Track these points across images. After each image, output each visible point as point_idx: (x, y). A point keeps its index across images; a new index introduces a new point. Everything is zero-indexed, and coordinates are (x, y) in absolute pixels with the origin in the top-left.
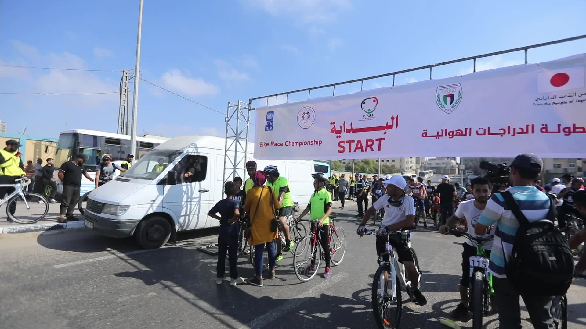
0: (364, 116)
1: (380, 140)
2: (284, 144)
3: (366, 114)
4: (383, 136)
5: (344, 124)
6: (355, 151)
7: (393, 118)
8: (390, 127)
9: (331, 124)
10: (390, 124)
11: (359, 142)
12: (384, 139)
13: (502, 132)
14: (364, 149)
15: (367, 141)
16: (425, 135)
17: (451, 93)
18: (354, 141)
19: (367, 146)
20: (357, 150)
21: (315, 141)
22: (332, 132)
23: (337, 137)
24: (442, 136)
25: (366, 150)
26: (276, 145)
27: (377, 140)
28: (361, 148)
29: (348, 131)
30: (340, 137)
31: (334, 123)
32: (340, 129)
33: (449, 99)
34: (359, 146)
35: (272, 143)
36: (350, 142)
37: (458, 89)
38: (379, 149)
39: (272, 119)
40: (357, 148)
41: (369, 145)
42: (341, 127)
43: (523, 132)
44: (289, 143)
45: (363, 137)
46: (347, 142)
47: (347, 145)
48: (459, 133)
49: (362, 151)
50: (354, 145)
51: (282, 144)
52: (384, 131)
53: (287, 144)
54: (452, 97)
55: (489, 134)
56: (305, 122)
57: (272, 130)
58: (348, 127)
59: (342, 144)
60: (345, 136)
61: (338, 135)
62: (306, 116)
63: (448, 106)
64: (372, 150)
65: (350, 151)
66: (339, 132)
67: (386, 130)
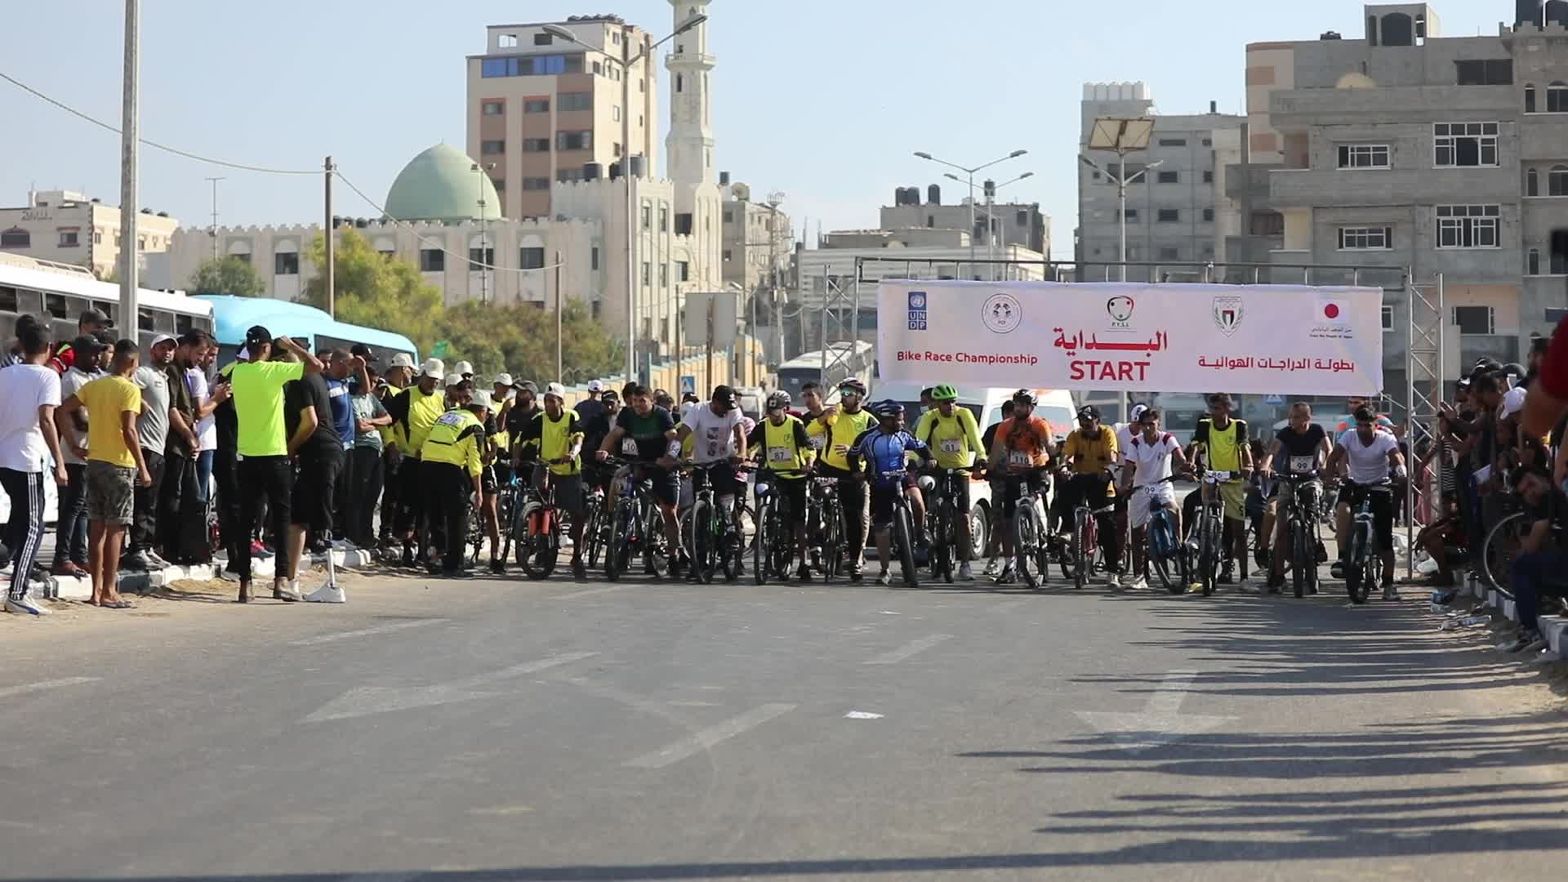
0: (1114, 324)
1: (1142, 365)
2: (954, 357)
3: (1117, 321)
4: (1147, 360)
5: (1081, 334)
6: (1101, 378)
7: (1159, 335)
8: (1156, 347)
9: (1056, 330)
10: (1155, 342)
11: (1108, 364)
12: (1148, 364)
13: (1282, 365)
14: (1117, 375)
15: (1121, 364)
16: (1202, 363)
17: (1230, 309)
18: (1099, 363)
19: (1121, 371)
20: (1105, 377)
21: (1022, 357)
22: (1057, 344)
23: (1069, 354)
24: (1222, 365)
25: (1120, 378)
26: (936, 358)
27: (1136, 364)
28: (1112, 374)
29: (1089, 346)
30: (1074, 354)
31: (1060, 330)
32: (1073, 342)
33: (1228, 316)
34: (1108, 370)
35: (928, 355)
36: (1093, 364)
37: (1239, 305)
38: (1142, 378)
39: (924, 307)
40: (1104, 374)
41: (1125, 370)
42: (1075, 338)
43: (1300, 367)
44: (966, 356)
45: (1115, 357)
46: (1087, 363)
47: (1087, 369)
48: (1241, 364)
49: (1114, 379)
50: (1099, 369)
51: (949, 358)
52: (1145, 352)
53: (961, 357)
54: (1232, 314)
55: (1271, 367)
56: (999, 322)
57: (924, 328)
58: (1088, 339)
59: (1077, 366)
60: (1082, 354)
61: (1071, 351)
62: (1002, 311)
63: (1228, 327)
64: (1131, 379)
65: (1093, 377)
66: (1072, 346)
67: (1149, 351)
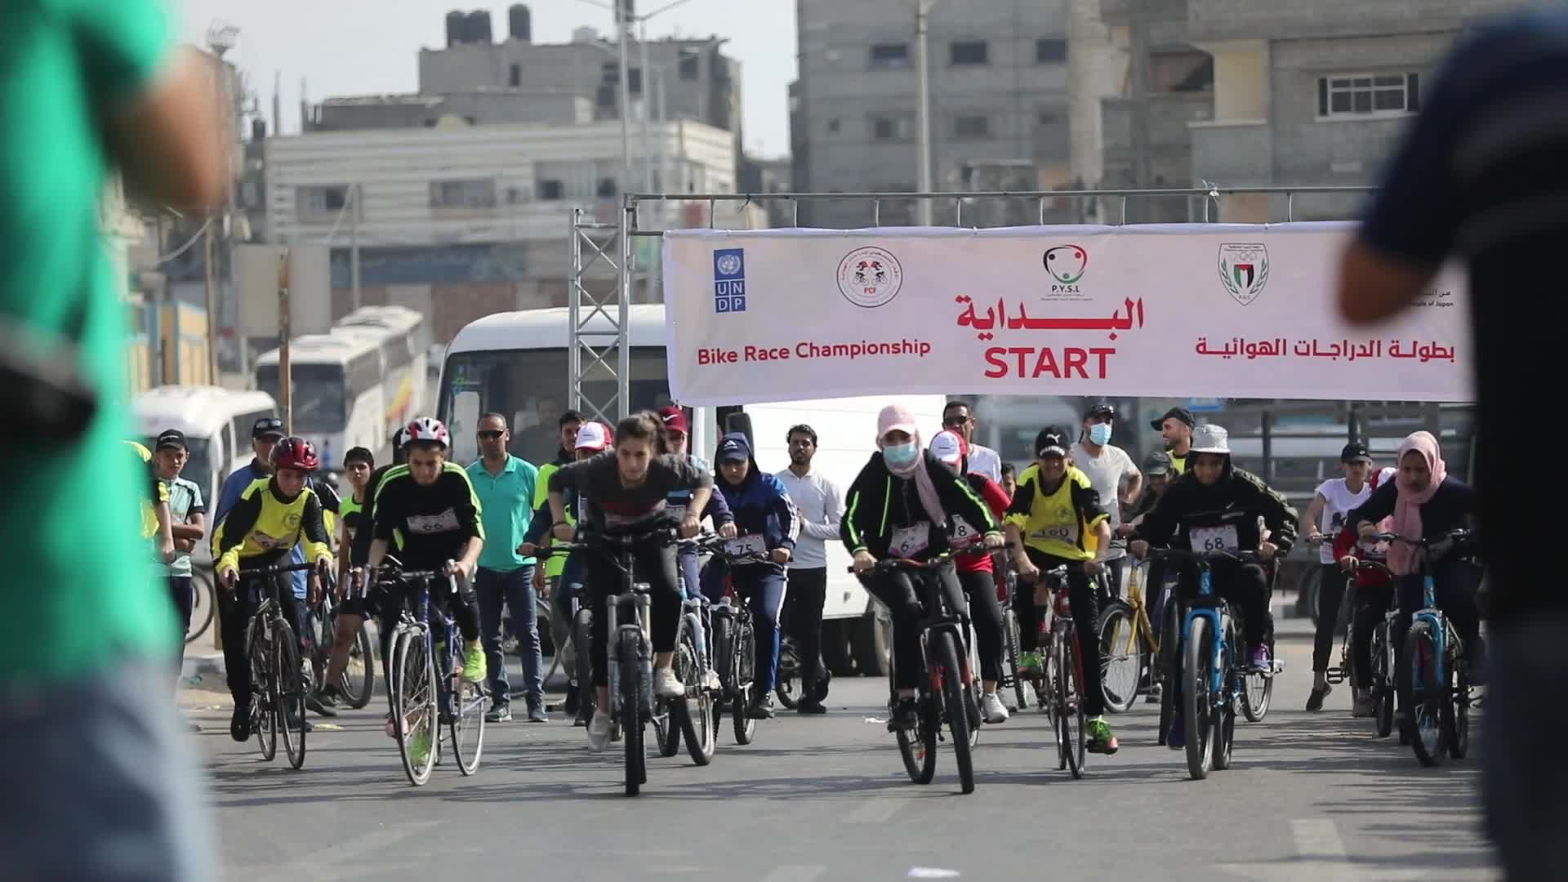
0: (1054, 288)
1: (1103, 353)
2: (793, 351)
3: (1059, 284)
4: (1110, 344)
5: (1000, 305)
6: (1036, 375)
7: (1129, 304)
8: (1126, 324)
9: (959, 299)
10: (1123, 315)
11: (1046, 352)
12: (1112, 351)
13: (1335, 350)
14: (1062, 372)
15: (1068, 352)
16: (1202, 348)
17: (1248, 262)
18: (1031, 351)
19: (1068, 364)
20: (1042, 373)
21: (905, 344)
22: (963, 321)
23: (981, 337)
24: (1235, 353)
25: (1068, 375)
26: (765, 355)
27: (1093, 351)
28: (1053, 367)
29: (1014, 324)
30: (990, 337)
31: (967, 299)
32: (988, 318)
33: (1244, 274)
34: (1046, 362)
35: (750, 351)
36: (1022, 352)
37: (1261, 255)
38: (1102, 375)
39: (741, 274)
40: (1040, 368)
41: (1075, 362)
42: (990, 312)
43: (1365, 355)
44: (812, 348)
45: (1059, 341)
46: (1012, 351)
47: (1012, 360)
48: (1267, 350)
49: (1057, 375)
50: (1031, 361)
51: (784, 353)
52: (1108, 332)
53: (805, 350)
54: (1250, 270)
55: (1315, 354)
56: (866, 290)
57: (742, 308)
58: (1012, 313)
59: (995, 356)
60: (1004, 336)
61: (985, 332)
62: (871, 273)
63: (1244, 290)
64: (1084, 375)
66: (988, 324)
67: (1114, 330)
